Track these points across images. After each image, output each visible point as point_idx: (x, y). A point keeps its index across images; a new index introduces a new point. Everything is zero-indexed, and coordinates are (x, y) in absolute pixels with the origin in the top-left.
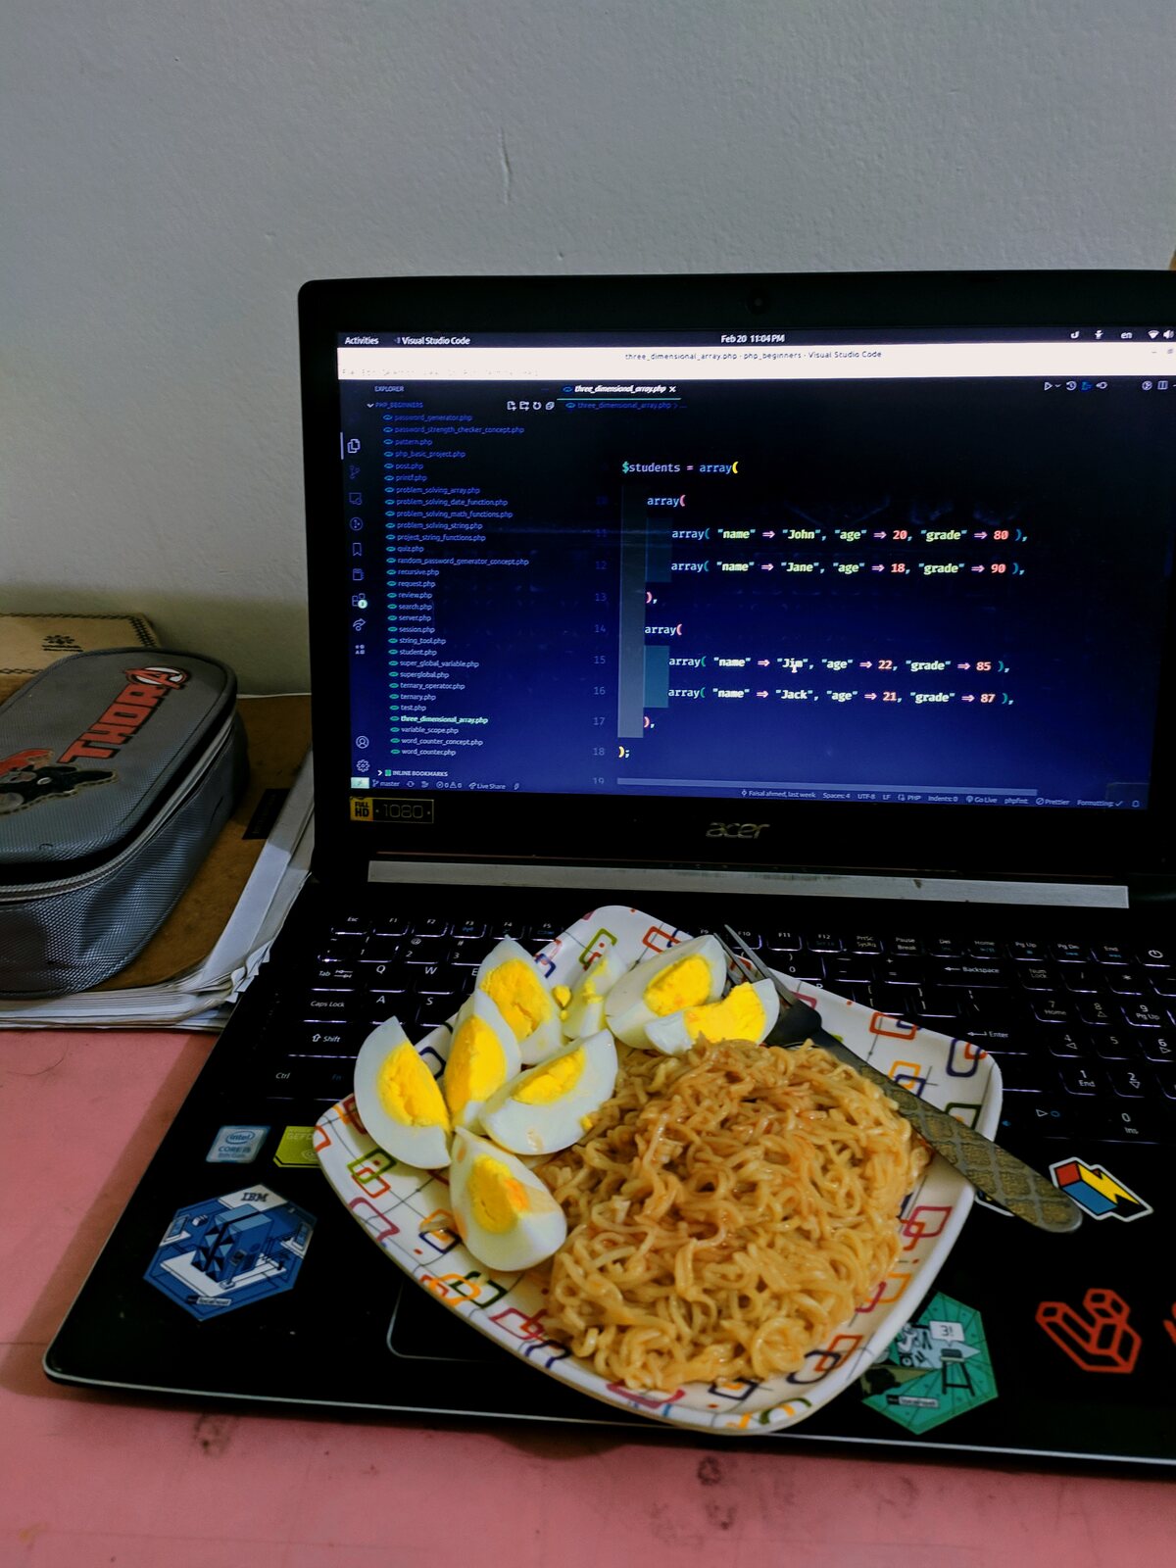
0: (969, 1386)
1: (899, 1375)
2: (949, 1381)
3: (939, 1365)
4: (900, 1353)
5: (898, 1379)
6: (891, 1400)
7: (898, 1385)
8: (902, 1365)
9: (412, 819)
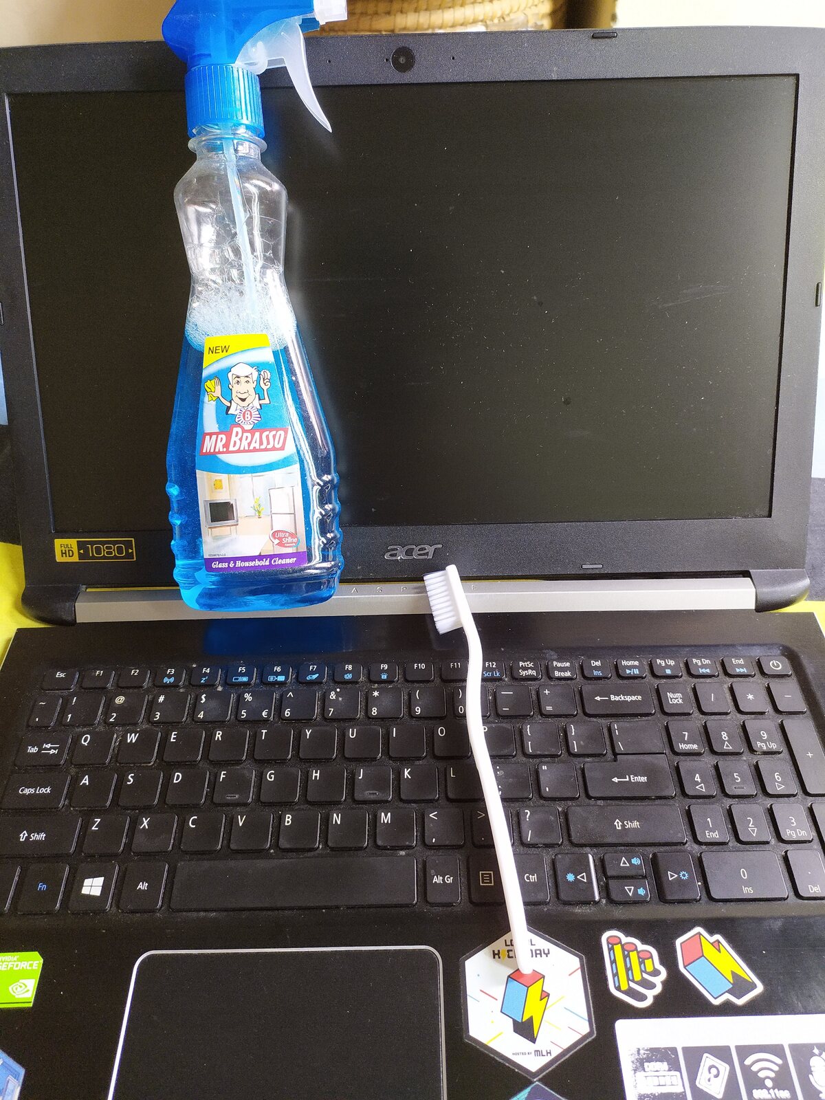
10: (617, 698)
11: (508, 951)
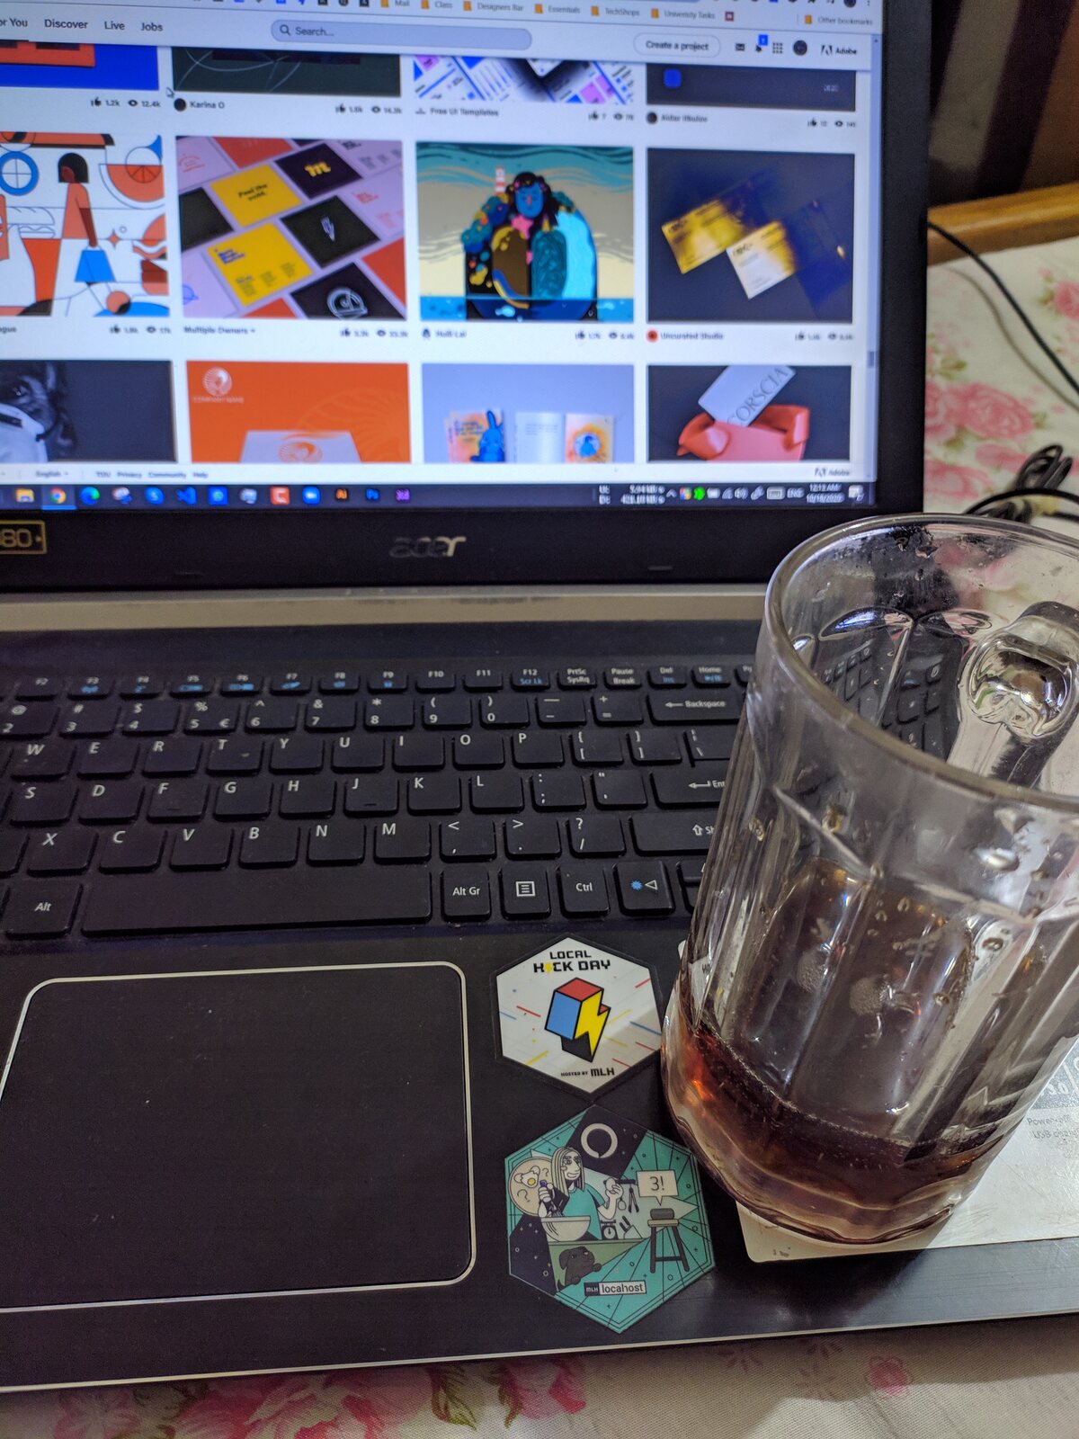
0: (681, 1258)
1: (599, 1252)
2: (659, 1255)
3: (647, 1233)
4: (602, 1222)
5: (598, 1260)
6: (589, 1289)
7: (598, 1268)
8: (604, 1238)
9: (17, 548)
10: (694, 705)
11: (555, 964)
